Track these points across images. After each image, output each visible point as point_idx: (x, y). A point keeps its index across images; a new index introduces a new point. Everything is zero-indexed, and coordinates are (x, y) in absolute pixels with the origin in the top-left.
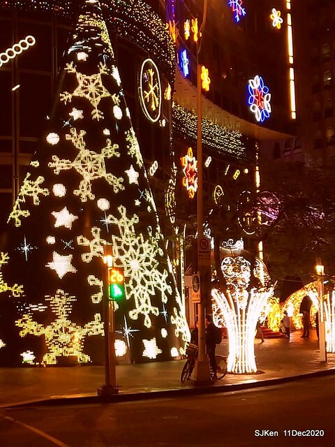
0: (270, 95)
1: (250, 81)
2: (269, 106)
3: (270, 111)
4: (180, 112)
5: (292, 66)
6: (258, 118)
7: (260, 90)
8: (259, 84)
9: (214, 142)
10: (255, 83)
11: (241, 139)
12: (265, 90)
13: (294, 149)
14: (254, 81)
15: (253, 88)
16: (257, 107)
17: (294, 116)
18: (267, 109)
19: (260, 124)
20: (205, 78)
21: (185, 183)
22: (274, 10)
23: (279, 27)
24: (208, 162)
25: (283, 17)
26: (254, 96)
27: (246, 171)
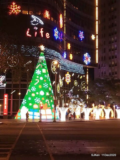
0: (90, 57)
1: (84, 55)
2: (90, 60)
3: (90, 61)
4: (65, 64)
5: (97, 49)
6: (87, 64)
7: (87, 56)
8: (87, 55)
9: (75, 70)
10: (86, 55)
11: (83, 68)
12: (89, 56)
13: (104, 67)
14: (86, 54)
15: (85, 56)
16: (86, 61)
17: (97, 62)
18: (89, 61)
19: (87, 65)
20: (71, 57)
21: (66, 81)
22: (93, 35)
23: (94, 39)
24: (73, 75)
25: (95, 36)
26: (85, 58)
27: (84, 76)
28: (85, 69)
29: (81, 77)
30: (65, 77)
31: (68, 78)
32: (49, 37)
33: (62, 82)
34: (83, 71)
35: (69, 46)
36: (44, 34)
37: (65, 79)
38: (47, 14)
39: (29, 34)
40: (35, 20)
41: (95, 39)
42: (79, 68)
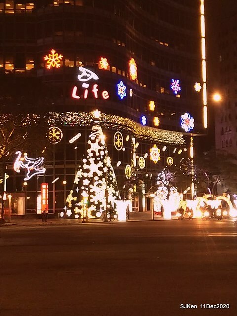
0: (193, 120)
1: (182, 116)
3: (193, 126)
4: (149, 133)
5: (206, 105)
6: (187, 130)
7: (188, 118)
8: (187, 116)
10: (185, 116)
11: (183, 137)
12: (191, 118)
13: (229, 131)
15: (183, 118)
16: (186, 126)
17: (206, 127)
18: (191, 126)
20: (156, 121)
21: (152, 158)
22: (196, 84)
23: (199, 91)
24: (165, 148)
25: (202, 85)
26: (184, 122)
27: (185, 150)
28: (186, 138)
29: (180, 152)
30: (149, 153)
31: (155, 154)
32: (108, 97)
33: (144, 161)
34: (183, 141)
35: (152, 106)
36: (100, 93)
37: (149, 156)
38: (104, 63)
39: (76, 95)
40: (84, 74)
41: (202, 90)
42: (175, 137)
